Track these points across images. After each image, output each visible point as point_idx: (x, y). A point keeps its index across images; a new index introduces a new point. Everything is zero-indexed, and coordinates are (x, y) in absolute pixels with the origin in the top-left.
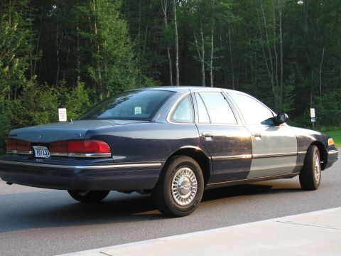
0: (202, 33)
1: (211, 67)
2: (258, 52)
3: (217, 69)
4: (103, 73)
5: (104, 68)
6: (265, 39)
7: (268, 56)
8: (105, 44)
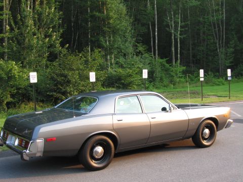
0: (172, 13)
1: (179, 36)
2: (208, 25)
3: (182, 37)
4: (109, 41)
5: (110, 38)
6: (213, 16)
7: (215, 28)
8: (111, 21)
